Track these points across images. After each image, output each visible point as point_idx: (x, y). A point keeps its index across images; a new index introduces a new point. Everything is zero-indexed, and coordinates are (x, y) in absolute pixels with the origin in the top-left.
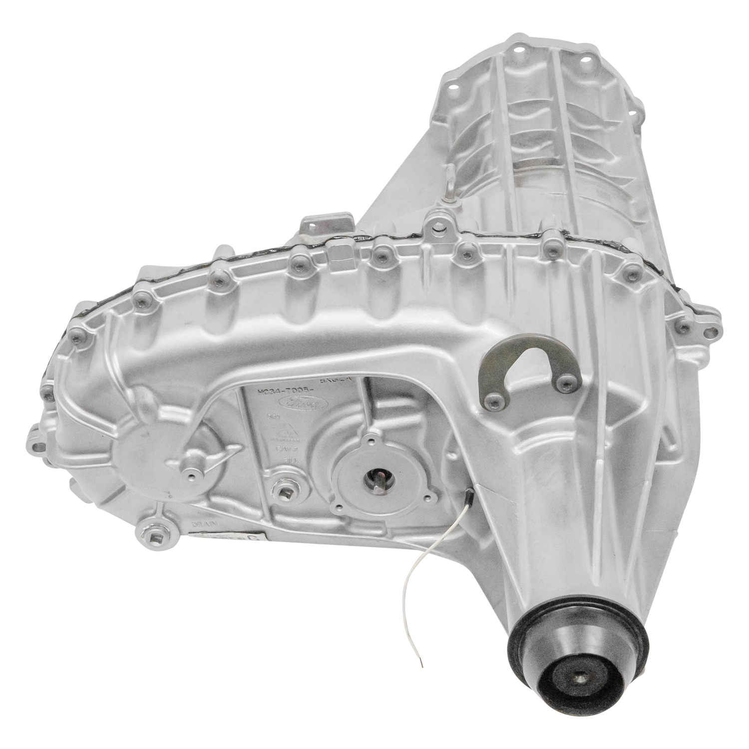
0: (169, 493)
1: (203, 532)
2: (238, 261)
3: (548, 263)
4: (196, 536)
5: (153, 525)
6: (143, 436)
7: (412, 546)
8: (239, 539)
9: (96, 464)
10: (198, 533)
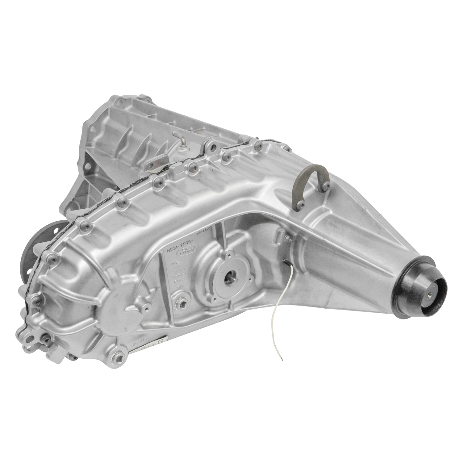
0: (126, 328)
1: (137, 348)
2: (124, 192)
3: (257, 153)
4: (132, 353)
5: (116, 352)
6: (114, 297)
7: (244, 310)
8: (153, 345)
9: (85, 326)
10: (135, 349)
